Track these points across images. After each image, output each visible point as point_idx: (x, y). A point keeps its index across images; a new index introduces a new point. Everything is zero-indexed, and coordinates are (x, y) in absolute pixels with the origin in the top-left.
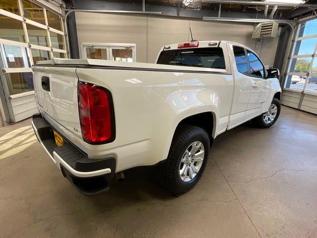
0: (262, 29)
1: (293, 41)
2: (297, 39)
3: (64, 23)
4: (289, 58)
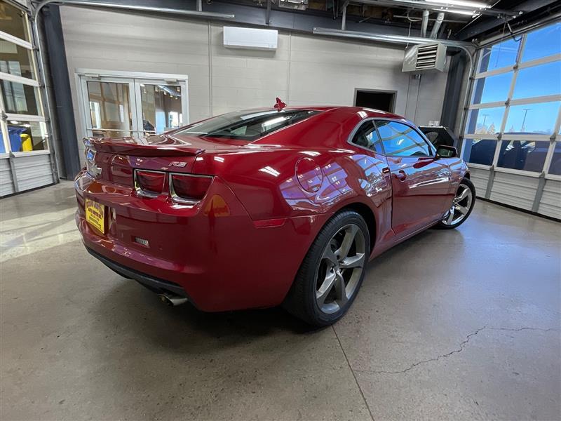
0: (419, 56)
1: (472, 79)
2: (478, 76)
3: (32, 24)
4: (466, 109)
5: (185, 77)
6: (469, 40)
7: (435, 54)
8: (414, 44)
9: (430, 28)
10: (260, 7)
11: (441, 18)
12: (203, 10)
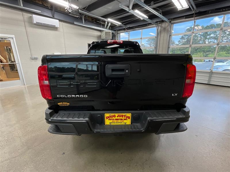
0: (106, 34)
5: (13, 36)
6: (115, 31)
7: (110, 34)
8: (103, 31)
9: (107, 25)
10: (49, 9)
11: (110, 24)
12: (23, 6)
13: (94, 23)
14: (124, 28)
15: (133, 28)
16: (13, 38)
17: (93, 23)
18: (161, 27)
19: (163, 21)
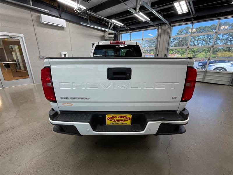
5: (22, 35)
6: (117, 31)
7: (113, 35)
9: (110, 26)
10: (56, 9)
11: (113, 25)
12: (33, 6)
13: (98, 23)
14: (127, 29)
15: (135, 30)
16: (22, 37)
17: (96, 23)
18: (161, 29)
19: (163, 24)
